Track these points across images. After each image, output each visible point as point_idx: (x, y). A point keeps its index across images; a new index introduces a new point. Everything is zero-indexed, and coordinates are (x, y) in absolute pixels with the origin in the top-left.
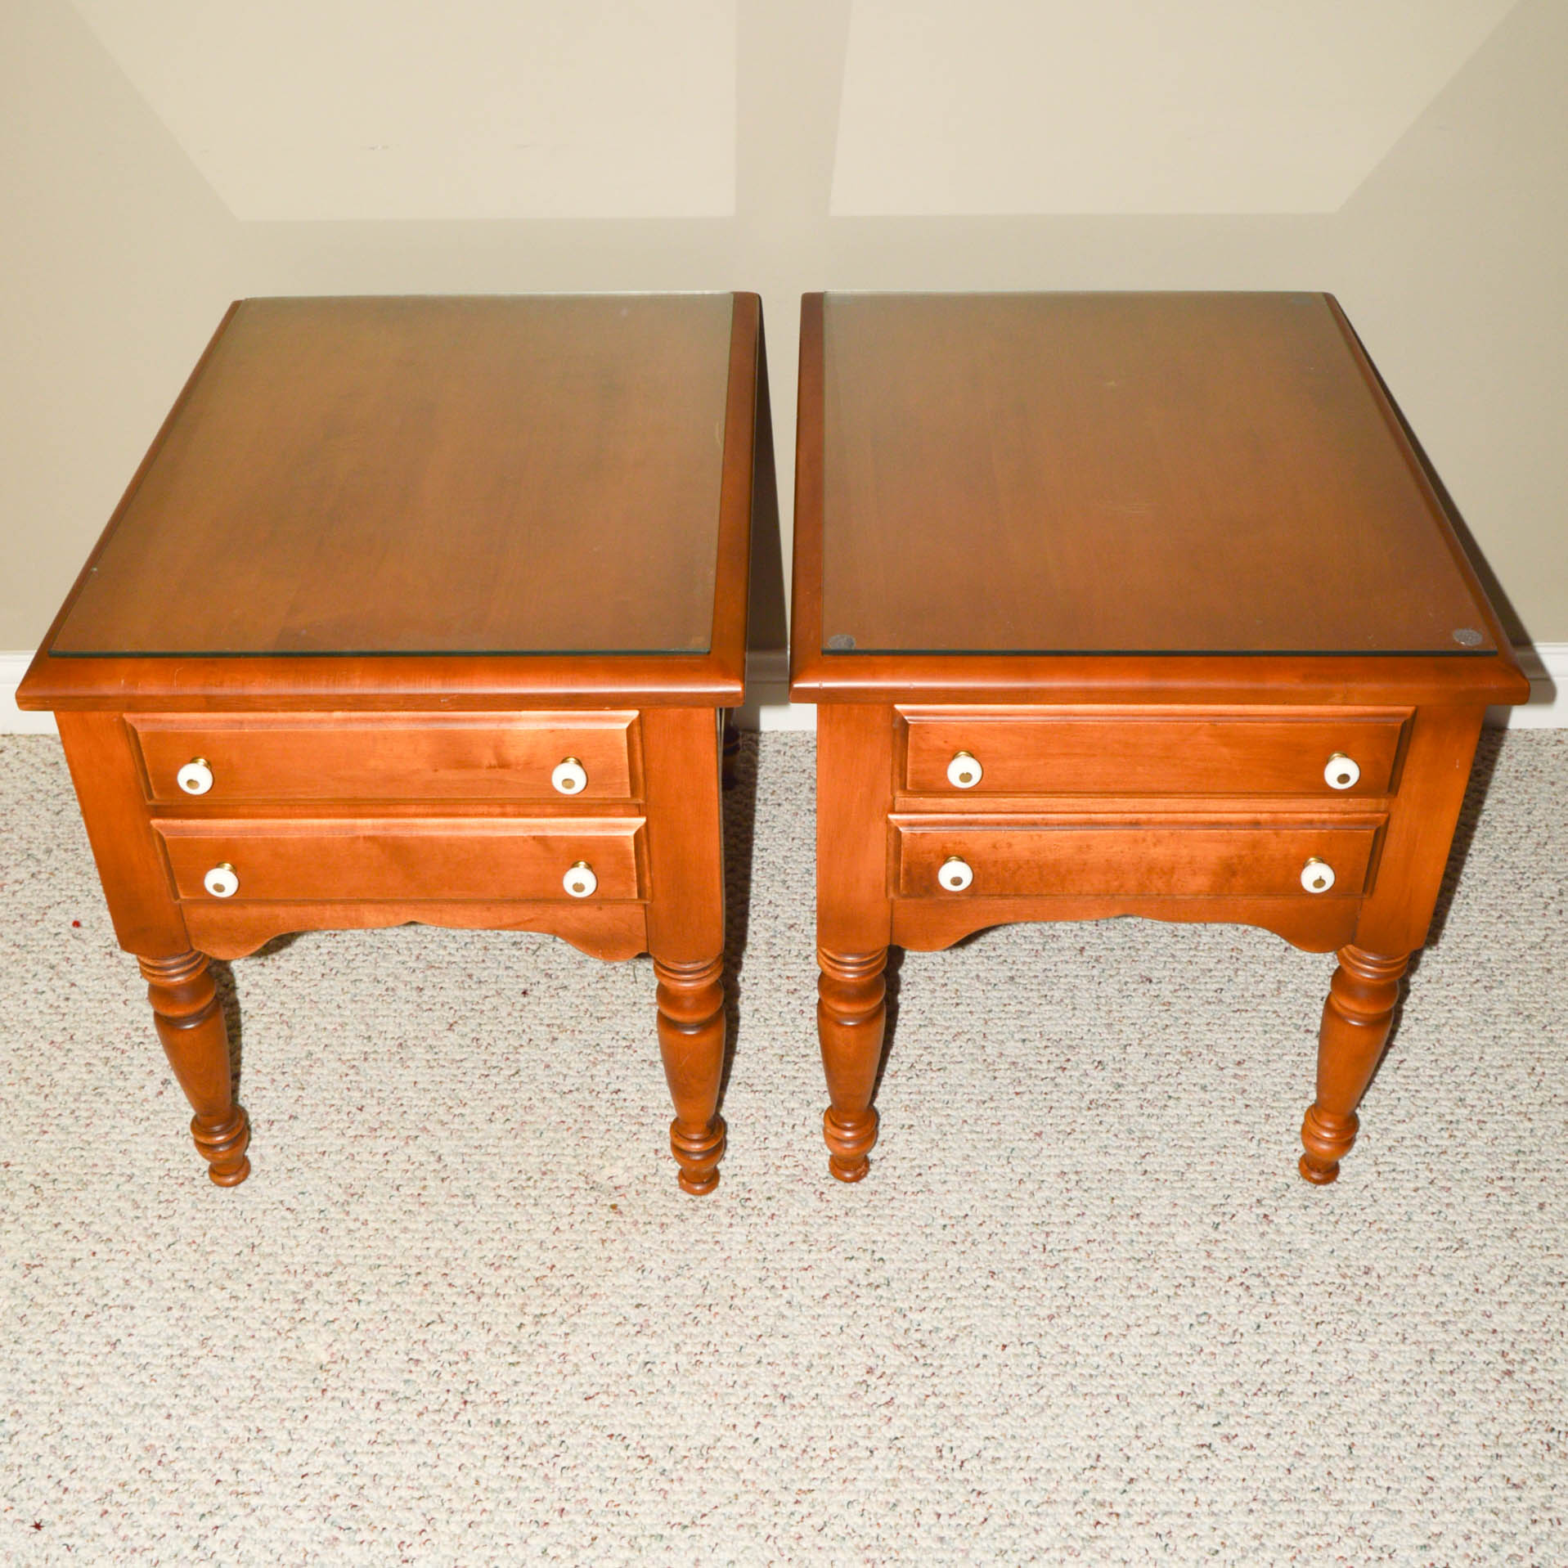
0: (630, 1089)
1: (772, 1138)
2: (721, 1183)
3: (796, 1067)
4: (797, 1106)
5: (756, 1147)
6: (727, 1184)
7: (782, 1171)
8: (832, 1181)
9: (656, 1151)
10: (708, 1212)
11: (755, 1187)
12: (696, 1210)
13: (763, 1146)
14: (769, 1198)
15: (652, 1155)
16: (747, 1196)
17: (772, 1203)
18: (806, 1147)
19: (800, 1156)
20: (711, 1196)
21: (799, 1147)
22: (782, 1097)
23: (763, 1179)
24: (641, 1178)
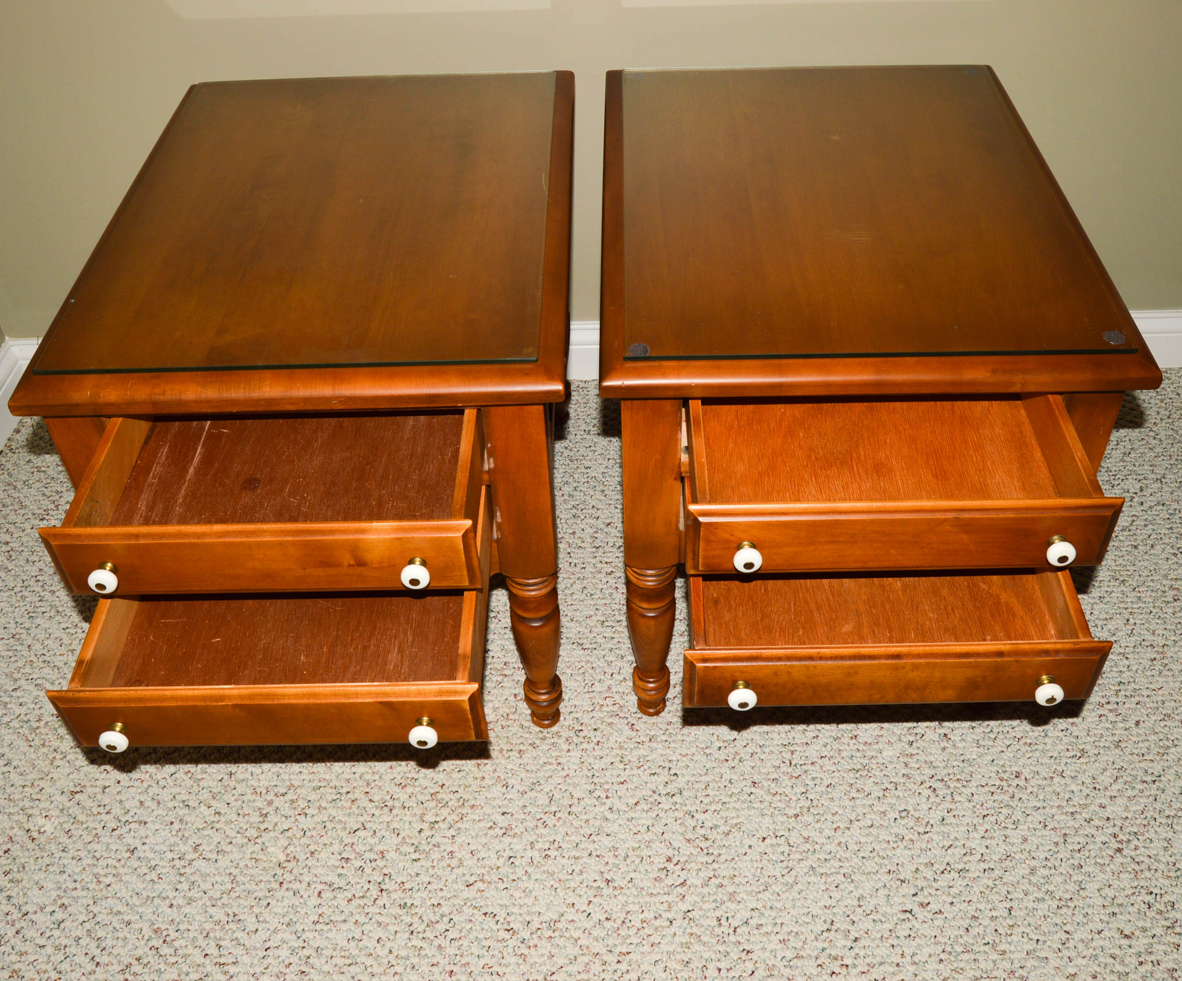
0: (497, 649)
1: (597, 684)
2: (562, 718)
3: (613, 630)
4: (614, 659)
5: (586, 690)
6: (565, 720)
7: (604, 708)
8: (640, 715)
9: (515, 695)
10: (552, 740)
11: (585, 721)
12: (544, 739)
13: (590, 690)
14: (595, 730)
15: (512, 698)
16: (580, 728)
17: (598, 733)
18: (621, 690)
19: (617, 697)
20: (555, 729)
21: (616, 690)
22: (603, 653)
23: (591, 715)
24: (505, 715)
